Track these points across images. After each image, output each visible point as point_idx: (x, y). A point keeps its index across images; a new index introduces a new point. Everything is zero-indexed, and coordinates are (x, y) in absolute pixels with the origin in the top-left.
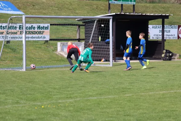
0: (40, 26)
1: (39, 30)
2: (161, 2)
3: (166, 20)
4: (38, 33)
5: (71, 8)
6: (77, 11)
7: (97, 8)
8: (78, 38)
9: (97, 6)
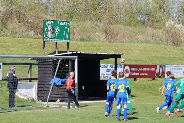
2: (91, 40)
3: (118, 59)
5: (4, 45)
6: (11, 49)
7: (30, 46)
8: (29, 77)
9: (30, 43)
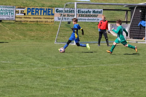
0: (95, 11)
1: (94, 14)
4: (93, 16)
